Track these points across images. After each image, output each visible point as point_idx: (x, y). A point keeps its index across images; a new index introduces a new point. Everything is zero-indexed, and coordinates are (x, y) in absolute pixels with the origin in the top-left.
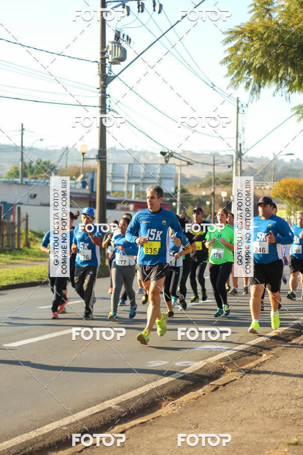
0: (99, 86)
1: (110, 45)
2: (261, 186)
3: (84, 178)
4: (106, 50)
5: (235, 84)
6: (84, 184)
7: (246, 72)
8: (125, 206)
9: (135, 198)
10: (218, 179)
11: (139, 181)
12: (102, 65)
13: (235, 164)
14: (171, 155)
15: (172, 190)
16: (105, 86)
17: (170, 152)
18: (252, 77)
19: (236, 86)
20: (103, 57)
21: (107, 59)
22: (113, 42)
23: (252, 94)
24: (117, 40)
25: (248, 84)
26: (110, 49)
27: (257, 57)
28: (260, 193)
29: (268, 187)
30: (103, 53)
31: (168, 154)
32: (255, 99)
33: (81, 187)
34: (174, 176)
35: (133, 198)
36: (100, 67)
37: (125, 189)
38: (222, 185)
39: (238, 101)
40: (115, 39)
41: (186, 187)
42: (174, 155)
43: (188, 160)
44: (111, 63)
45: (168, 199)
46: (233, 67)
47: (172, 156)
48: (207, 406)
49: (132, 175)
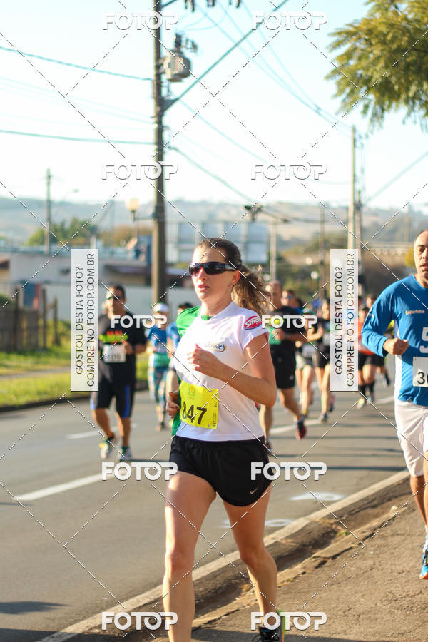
0: (153, 114)
1: (168, 54)
3: (138, 243)
4: (161, 62)
5: (347, 106)
6: (138, 252)
7: (363, 90)
12: (156, 84)
15: (263, 258)
16: (161, 113)
17: (258, 206)
18: (371, 96)
19: (349, 110)
20: (158, 72)
21: (163, 76)
22: (172, 51)
23: (372, 120)
24: (178, 48)
25: (366, 107)
26: (168, 60)
27: (378, 69)
28: (390, 260)
29: (400, 252)
30: (158, 67)
31: (254, 209)
32: (376, 129)
33: (134, 257)
34: (264, 239)
36: (154, 87)
39: (354, 130)
40: (175, 46)
41: (284, 252)
42: (264, 209)
44: (170, 80)
46: (343, 83)
47: (261, 211)
48: (308, 592)
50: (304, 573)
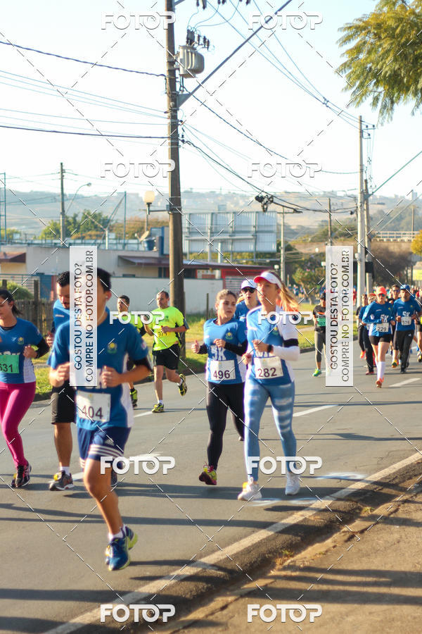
0: (167, 109)
1: (181, 51)
2: (397, 237)
3: (150, 236)
4: (175, 57)
5: (358, 99)
6: (151, 244)
7: (373, 83)
8: (209, 272)
9: (221, 261)
10: (336, 230)
11: (226, 237)
12: (170, 79)
13: (359, 209)
14: (271, 199)
15: (274, 248)
16: (175, 109)
17: (269, 196)
18: (381, 89)
19: (359, 103)
20: (172, 68)
21: (177, 72)
22: (184, 47)
23: (381, 113)
24: (191, 44)
25: (376, 99)
26: (181, 56)
27: (387, 62)
28: (396, 247)
29: (406, 239)
30: (171, 63)
31: (266, 200)
32: (386, 120)
33: (147, 249)
34: (275, 229)
35: (219, 262)
36: (168, 82)
37: (207, 249)
38: (342, 238)
39: (361, 121)
40: (187, 42)
41: (292, 242)
42: (275, 200)
43: (295, 207)
44: (183, 76)
45: (268, 261)
46: (354, 77)
47: (272, 202)
49: (216, 228)
50: (334, 547)
